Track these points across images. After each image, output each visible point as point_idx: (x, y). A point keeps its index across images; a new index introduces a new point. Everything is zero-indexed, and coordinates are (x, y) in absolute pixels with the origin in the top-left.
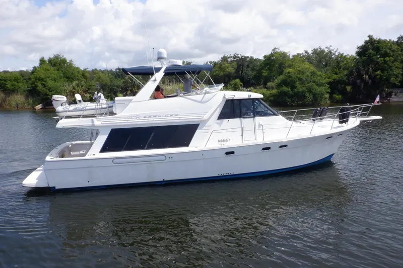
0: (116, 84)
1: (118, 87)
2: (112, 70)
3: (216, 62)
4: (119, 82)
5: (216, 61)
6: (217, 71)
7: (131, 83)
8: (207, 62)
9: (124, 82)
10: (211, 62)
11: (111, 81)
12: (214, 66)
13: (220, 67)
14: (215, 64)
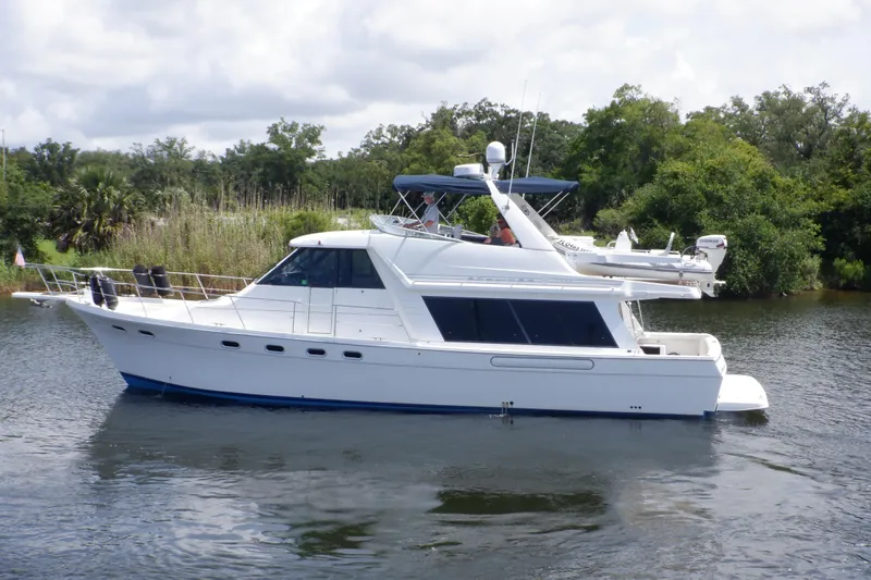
0: (31, 203)
1: (37, 213)
2: (23, 149)
3: (411, 130)
4: (44, 196)
5: (415, 126)
6: (415, 160)
7: (89, 200)
8: (380, 130)
9: (62, 197)
10: (393, 130)
11: (14, 192)
12: (406, 145)
13: (427, 150)
14: (409, 136)
